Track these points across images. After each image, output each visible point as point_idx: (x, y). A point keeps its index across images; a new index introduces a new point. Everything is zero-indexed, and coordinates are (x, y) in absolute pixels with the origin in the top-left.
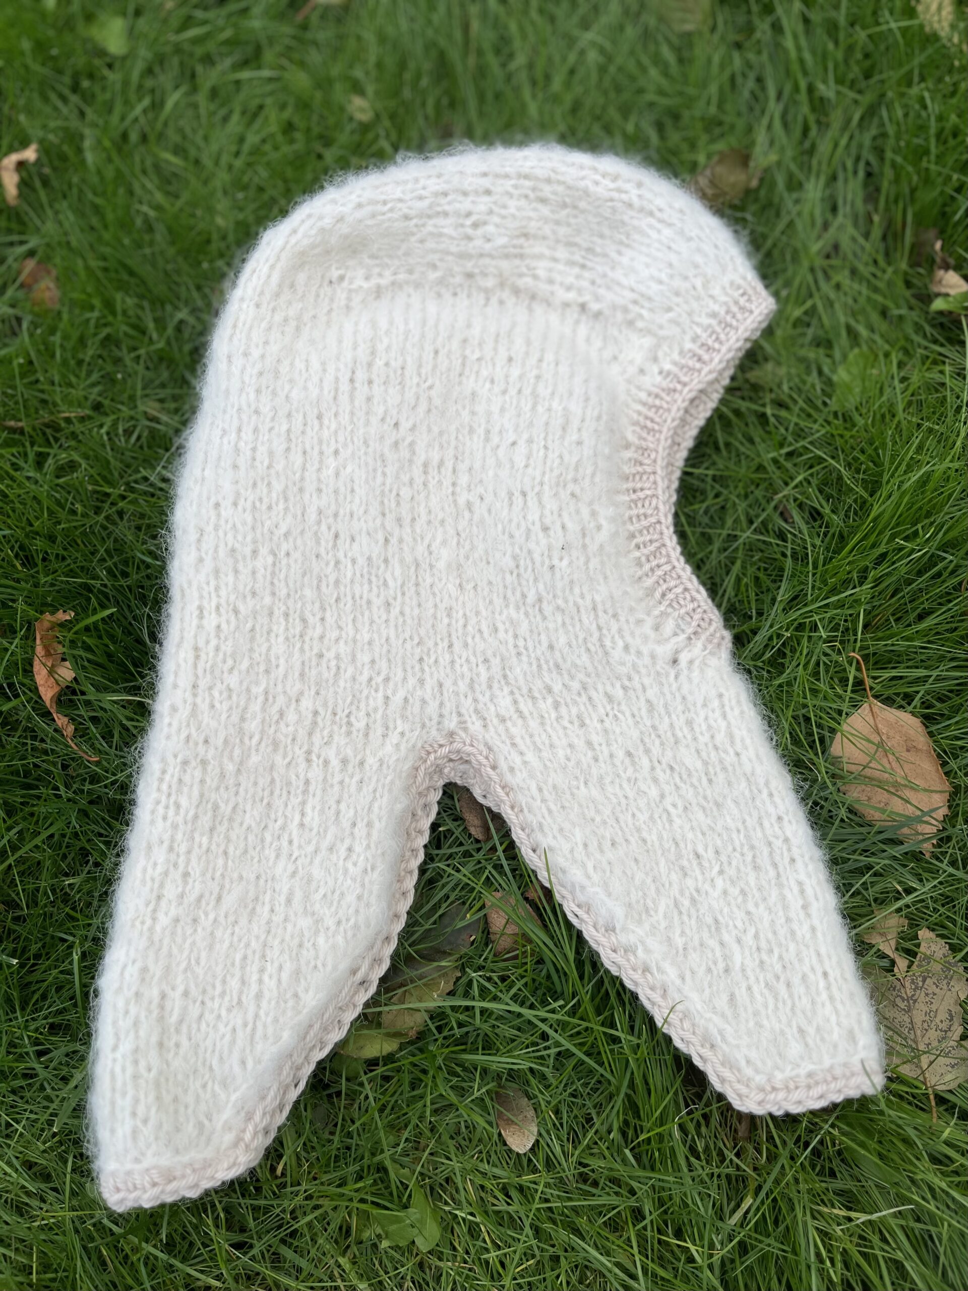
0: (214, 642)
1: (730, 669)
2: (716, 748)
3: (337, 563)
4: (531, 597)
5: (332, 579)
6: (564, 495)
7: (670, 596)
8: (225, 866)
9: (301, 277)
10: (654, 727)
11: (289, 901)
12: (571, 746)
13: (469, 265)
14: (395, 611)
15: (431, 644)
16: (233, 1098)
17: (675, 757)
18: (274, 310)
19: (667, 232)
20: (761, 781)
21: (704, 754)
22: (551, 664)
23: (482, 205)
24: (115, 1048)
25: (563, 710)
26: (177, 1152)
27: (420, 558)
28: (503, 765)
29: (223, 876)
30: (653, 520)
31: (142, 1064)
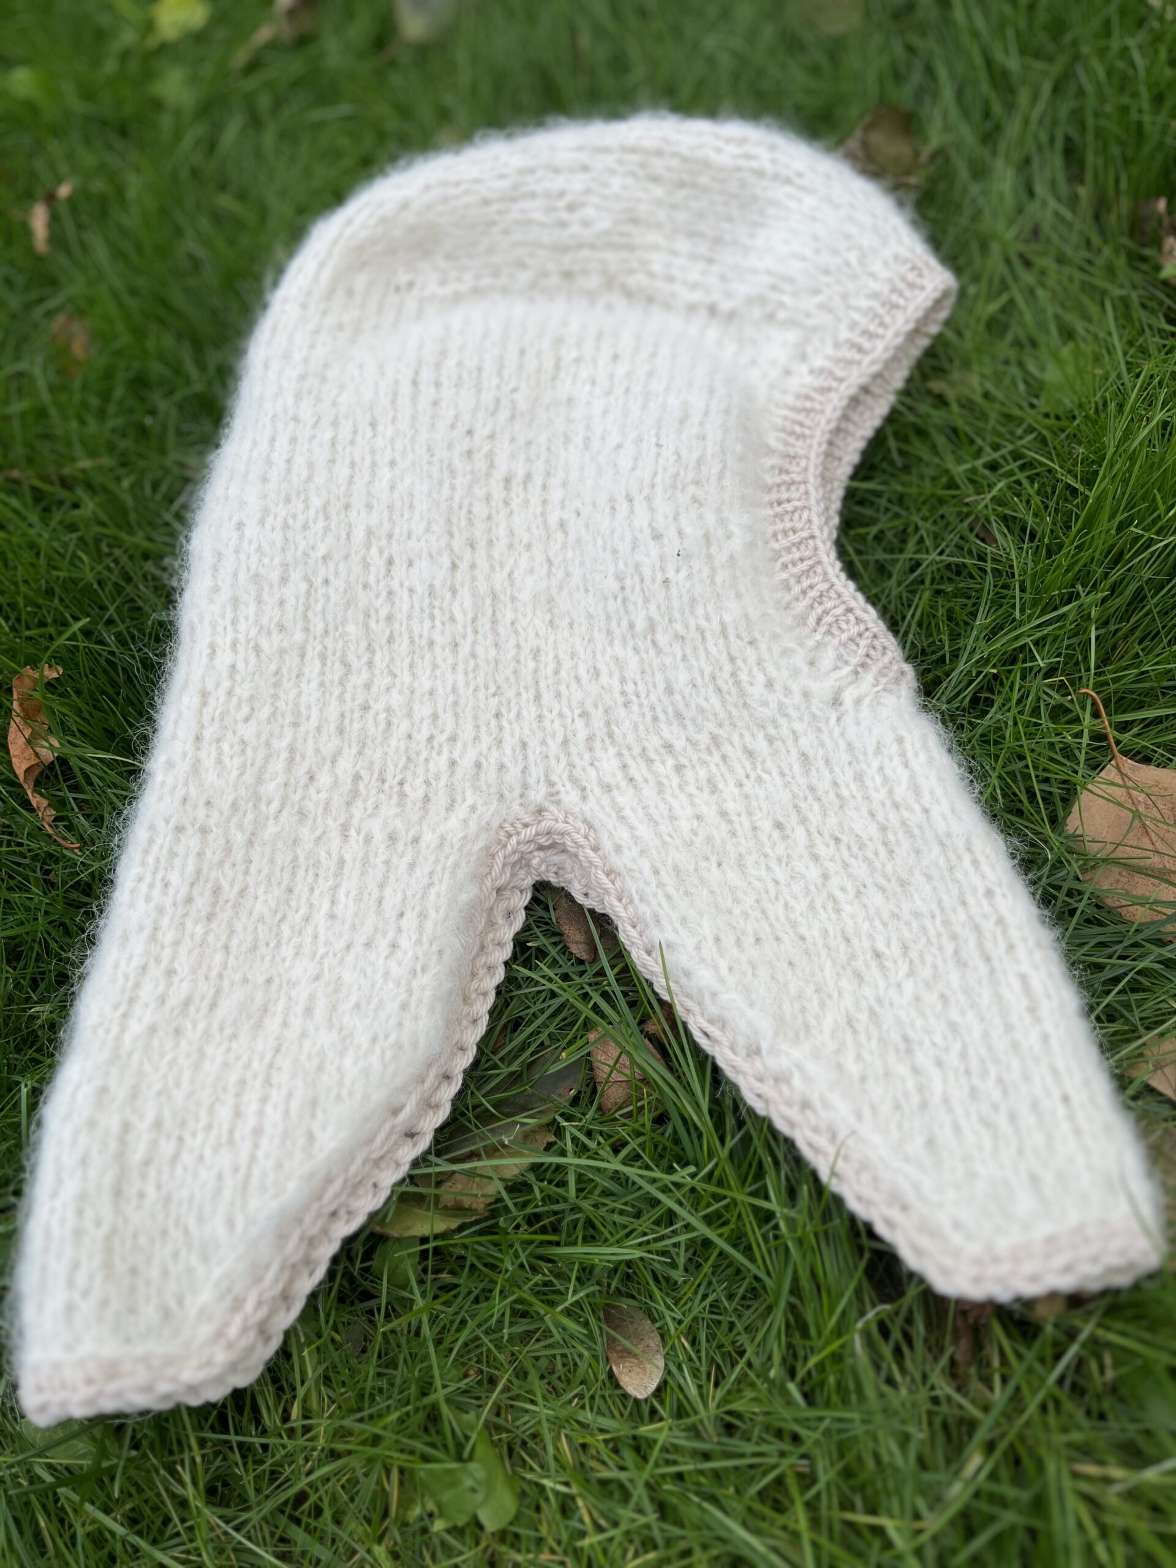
0: (226, 684)
1: (913, 710)
2: (896, 806)
3: (390, 593)
4: (640, 624)
5: (383, 613)
6: (683, 499)
7: (828, 619)
8: (225, 965)
9: (361, 281)
10: (812, 789)
11: (309, 1011)
12: (699, 818)
13: (567, 260)
14: (465, 650)
15: (511, 693)
16: (217, 1272)
17: (841, 824)
18: (325, 313)
19: (809, 201)
20: (961, 845)
21: (880, 817)
22: (670, 711)
23: (577, 183)
24: (54, 1194)
25: (689, 774)
26: (128, 1340)
27: (498, 587)
28: (607, 845)
29: (221, 976)
30: (805, 534)
31: (90, 1214)
